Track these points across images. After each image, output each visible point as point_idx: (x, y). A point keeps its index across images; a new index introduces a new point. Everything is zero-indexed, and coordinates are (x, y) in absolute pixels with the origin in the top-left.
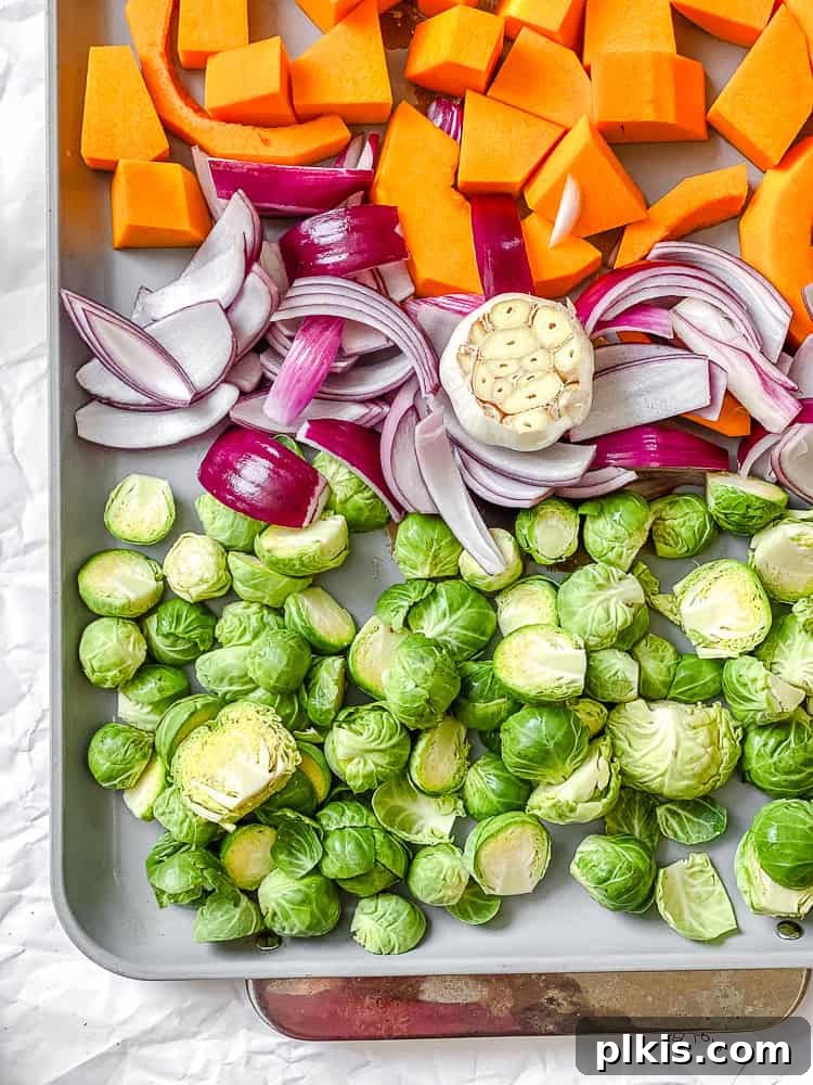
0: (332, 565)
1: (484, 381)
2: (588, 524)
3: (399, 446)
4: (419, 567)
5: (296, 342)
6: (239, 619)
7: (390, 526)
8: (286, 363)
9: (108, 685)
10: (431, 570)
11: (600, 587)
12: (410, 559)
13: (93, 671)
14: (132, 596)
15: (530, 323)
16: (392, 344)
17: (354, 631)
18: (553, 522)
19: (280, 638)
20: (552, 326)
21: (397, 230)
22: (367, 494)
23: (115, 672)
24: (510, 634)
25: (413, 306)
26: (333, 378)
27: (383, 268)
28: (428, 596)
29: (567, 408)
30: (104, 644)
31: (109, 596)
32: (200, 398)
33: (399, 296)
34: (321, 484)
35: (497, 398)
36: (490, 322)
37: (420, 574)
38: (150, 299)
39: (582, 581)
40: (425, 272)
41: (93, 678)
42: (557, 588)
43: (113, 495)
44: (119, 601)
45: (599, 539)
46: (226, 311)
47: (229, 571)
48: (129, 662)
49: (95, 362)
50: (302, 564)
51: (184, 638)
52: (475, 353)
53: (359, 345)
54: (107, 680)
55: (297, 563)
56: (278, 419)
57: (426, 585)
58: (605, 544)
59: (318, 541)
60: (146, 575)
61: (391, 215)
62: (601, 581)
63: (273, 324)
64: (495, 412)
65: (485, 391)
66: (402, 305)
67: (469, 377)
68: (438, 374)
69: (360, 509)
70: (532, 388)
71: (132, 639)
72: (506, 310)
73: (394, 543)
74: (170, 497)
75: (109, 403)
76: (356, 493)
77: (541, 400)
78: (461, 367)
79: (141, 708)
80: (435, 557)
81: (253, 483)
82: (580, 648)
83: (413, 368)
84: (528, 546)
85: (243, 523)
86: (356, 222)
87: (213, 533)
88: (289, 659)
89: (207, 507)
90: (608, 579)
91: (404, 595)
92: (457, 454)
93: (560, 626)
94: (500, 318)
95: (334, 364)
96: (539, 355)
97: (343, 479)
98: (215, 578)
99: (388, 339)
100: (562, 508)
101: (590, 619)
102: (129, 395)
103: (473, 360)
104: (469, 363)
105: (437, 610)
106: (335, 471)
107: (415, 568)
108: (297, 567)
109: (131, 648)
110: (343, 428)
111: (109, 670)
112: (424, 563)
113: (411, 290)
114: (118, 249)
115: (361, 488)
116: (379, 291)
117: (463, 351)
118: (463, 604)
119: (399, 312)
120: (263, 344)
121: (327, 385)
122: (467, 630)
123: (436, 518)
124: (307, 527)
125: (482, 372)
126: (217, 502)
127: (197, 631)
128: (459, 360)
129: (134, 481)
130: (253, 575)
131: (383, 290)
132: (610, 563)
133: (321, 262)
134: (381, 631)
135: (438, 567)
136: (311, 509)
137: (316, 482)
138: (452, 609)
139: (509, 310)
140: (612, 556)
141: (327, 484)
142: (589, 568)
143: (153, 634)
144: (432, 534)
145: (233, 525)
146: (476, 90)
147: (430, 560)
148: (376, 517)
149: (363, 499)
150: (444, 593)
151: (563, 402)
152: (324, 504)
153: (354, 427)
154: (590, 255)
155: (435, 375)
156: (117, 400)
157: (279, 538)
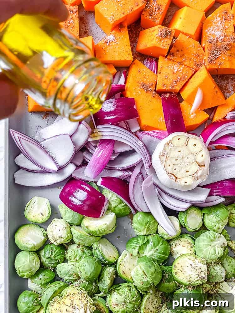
0: (110, 232)
1: (169, 166)
2: (206, 216)
3: (136, 187)
4: (142, 231)
5: (97, 149)
6: (74, 251)
7: (131, 215)
8: (93, 157)
9: (25, 277)
10: (146, 232)
11: (212, 240)
12: (138, 228)
13: (20, 272)
14: (35, 244)
15: (186, 144)
16: (132, 149)
17: (118, 255)
18: (193, 215)
19: (91, 259)
20: (195, 145)
21: (135, 107)
22: (123, 205)
23: (28, 273)
24: (178, 258)
25: (140, 134)
26: (110, 162)
27: (129, 121)
28: (146, 242)
29: (201, 176)
30: (24, 263)
31: (26, 244)
32: (61, 169)
33: (134, 130)
34: (106, 201)
35: (175, 172)
36: (172, 144)
37: (142, 234)
38: (42, 131)
39: (205, 238)
40: (144, 122)
41: (20, 275)
42: (194, 240)
43: (28, 204)
44: (30, 246)
45: (210, 222)
46: (71, 136)
47: (72, 234)
48: (34, 269)
49: (22, 155)
50: (100, 233)
51: (54, 259)
52: (166, 155)
53: (120, 149)
54: (25, 276)
55: (98, 232)
56: (90, 176)
57: (145, 237)
58: (213, 224)
59: (106, 224)
60: (40, 235)
61: (132, 102)
62: (212, 238)
63: (89, 142)
64: (174, 178)
65: (169, 169)
66: (135, 134)
67: (164, 164)
68: (151, 161)
69: (120, 210)
70: (188, 169)
71: (35, 260)
72: (178, 139)
73: (132, 221)
74: (49, 206)
75: (27, 170)
76: (119, 204)
77: (191, 173)
78: (161, 160)
79: (37, 285)
80: (148, 228)
81: (81, 201)
82: (204, 264)
83: (141, 159)
84: (185, 225)
85: (77, 215)
86: (119, 104)
87: (65, 219)
88: (95, 267)
89: (63, 208)
90: (215, 238)
91: (137, 242)
92: (156, 190)
93: (196, 254)
94: (176, 142)
95: (111, 157)
96: (190, 156)
97: (114, 199)
98: (66, 237)
99: (131, 147)
100: (196, 210)
101: (208, 253)
102: (34, 167)
103: (165, 157)
104: (164, 159)
105: (149, 247)
106: (111, 196)
107: (141, 232)
108: (98, 234)
109: (34, 264)
110: (114, 180)
111: (26, 272)
112: (143, 230)
113: (139, 128)
114: (29, 112)
115: (121, 202)
116: (127, 130)
117: (161, 155)
118: (159, 243)
119: (134, 136)
120: (85, 148)
121: (109, 165)
122: (161, 254)
123: (149, 213)
124: (101, 217)
125: (168, 162)
126: (67, 207)
127: (59, 256)
128: (160, 157)
129: (36, 199)
130: (81, 236)
131: (129, 129)
132: (215, 231)
133: (106, 118)
134: (128, 256)
135: (149, 231)
136: (102, 211)
137: (105, 201)
138: (155, 246)
139: (179, 139)
140: (215, 228)
141: (108, 201)
142: (207, 233)
143: (42, 257)
144: (147, 219)
145: (73, 216)
146: (163, 56)
147: (146, 229)
148: (126, 212)
149: (121, 206)
150: (151, 240)
151: (199, 174)
152: (107, 208)
153: (118, 180)
154: (205, 116)
155: (150, 162)
156: (29, 169)
157: (91, 222)
